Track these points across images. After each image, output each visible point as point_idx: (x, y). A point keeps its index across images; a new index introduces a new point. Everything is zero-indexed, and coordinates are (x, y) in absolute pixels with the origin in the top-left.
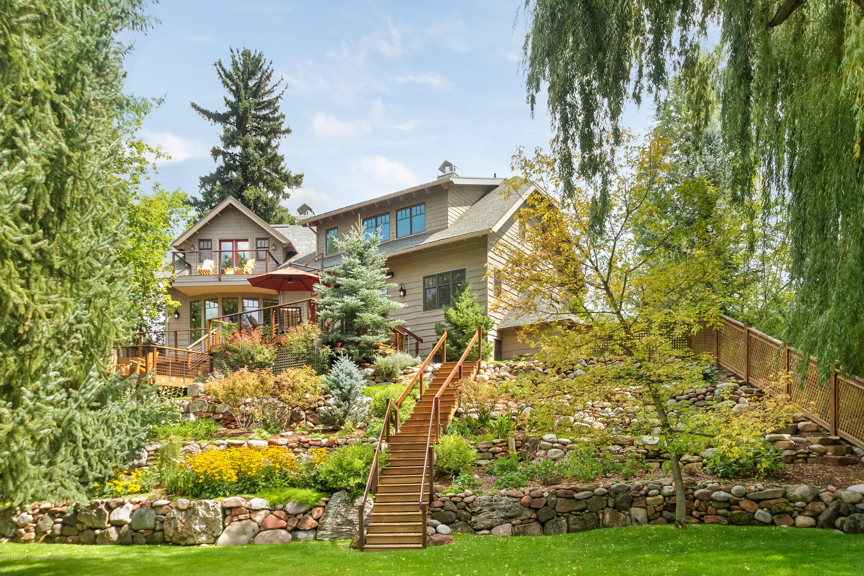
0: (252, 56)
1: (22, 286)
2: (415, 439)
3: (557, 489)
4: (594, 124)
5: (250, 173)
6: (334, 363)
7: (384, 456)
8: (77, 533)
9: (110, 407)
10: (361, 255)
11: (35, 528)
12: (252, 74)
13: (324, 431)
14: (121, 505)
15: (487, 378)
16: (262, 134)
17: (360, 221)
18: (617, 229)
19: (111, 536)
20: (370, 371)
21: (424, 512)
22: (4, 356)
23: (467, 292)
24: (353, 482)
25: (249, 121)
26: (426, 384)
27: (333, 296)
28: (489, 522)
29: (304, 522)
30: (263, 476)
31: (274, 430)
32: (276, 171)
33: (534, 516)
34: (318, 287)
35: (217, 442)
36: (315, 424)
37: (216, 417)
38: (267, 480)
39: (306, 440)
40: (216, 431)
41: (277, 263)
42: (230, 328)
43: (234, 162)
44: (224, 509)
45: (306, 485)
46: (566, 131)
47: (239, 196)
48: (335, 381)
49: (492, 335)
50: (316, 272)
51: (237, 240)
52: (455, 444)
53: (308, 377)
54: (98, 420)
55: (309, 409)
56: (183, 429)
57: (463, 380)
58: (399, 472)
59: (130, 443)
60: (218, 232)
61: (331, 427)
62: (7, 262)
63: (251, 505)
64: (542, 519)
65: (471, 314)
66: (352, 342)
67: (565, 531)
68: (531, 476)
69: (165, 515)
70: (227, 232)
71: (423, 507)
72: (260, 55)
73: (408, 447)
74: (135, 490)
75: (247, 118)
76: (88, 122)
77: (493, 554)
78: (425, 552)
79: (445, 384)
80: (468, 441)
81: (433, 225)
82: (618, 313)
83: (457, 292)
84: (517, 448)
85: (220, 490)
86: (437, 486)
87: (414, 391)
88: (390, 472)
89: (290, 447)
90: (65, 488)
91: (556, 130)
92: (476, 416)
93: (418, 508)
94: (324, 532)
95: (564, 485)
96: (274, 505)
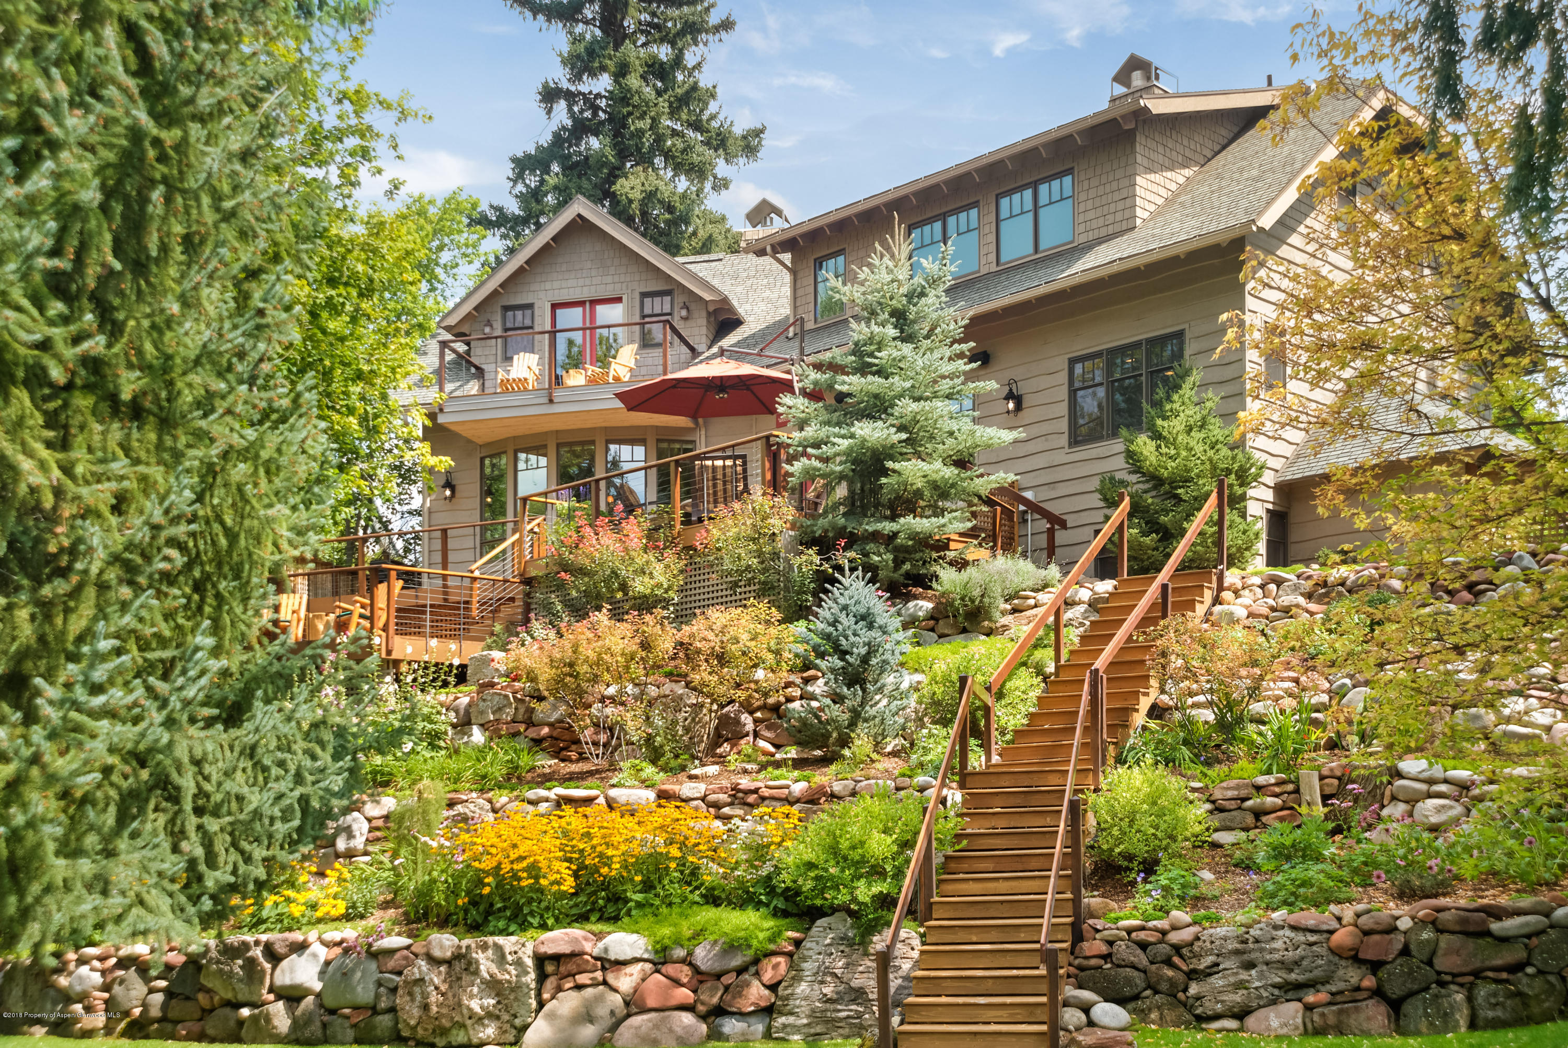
1: (49, 445)
2: (1035, 780)
3: (1439, 910)
5: (632, 135)
6: (826, 591)
7: (952, 825)
8: (198, 1015)
9: (259, 715)
10: (899, 317)
11: (106, 1002)
13: (799, 764)
14: (300, 948)
15: (1241, 613)
16: (663, 40)
17: (899, 230)
19: (276, 1022)
20: (923, 606)
21: (1053, 968)
22: (9, 608)
23: (1187, 390)
24: (865, 891)
25: (631, 11)
26: (1072, 636)
27: (828, 423)
28: (1238, 997)
29: (739, 994)
30: (638, 878)
31: (674, 763)
32: (697, 126)
33: (1369, 982)
34: (791, 403)
35: (531, 794)
36: (778, 747)
37: (532, 733)
38: (647, 886)
39: (753, 786)
40: (532, 769)
41: (692, 349)
42: (570, 516)
43: (595, 114)
44: (540, 960)
45: (745, 900)
47: (603, 193)
48: (827, 637)
49: (1259, 501)
50: (787, 366)
51: (594, 302)
52: (1146, 789)
53: (760, 628)
54: (232, 748)
55: (763, 707)
56: (453, 764)
57: (1172, 620)
58: (990, 866)
59: (304, 800)
60: (548, 285)
61: (818, 753)
62: (15, 391)
63: (606, 950)
64: (1393, 991)
65: (1199, 448)
66: (875, 536)
67: (1463, 1023)
68: (1365, 874)
69: (399, 973)
70: (571, 283)
71: (1049, 957)
73: (1018, 801)
74: (334, 913)
75: (626, 4)
79: (1121, 634)
80: (1182, 782)
81: (1094, 224)
83: (1161, 393)
84: (1325, 798)
85: (532, 913)
86: (1092, 900)
87: (1039, 654)
88: (965, 866)
89: (710, 805)
90: (149, 910)
92: (1209, 715)
93: (1036, 959)
94: (791, 1020)
95: (1462, 899)
96: (665, 948)
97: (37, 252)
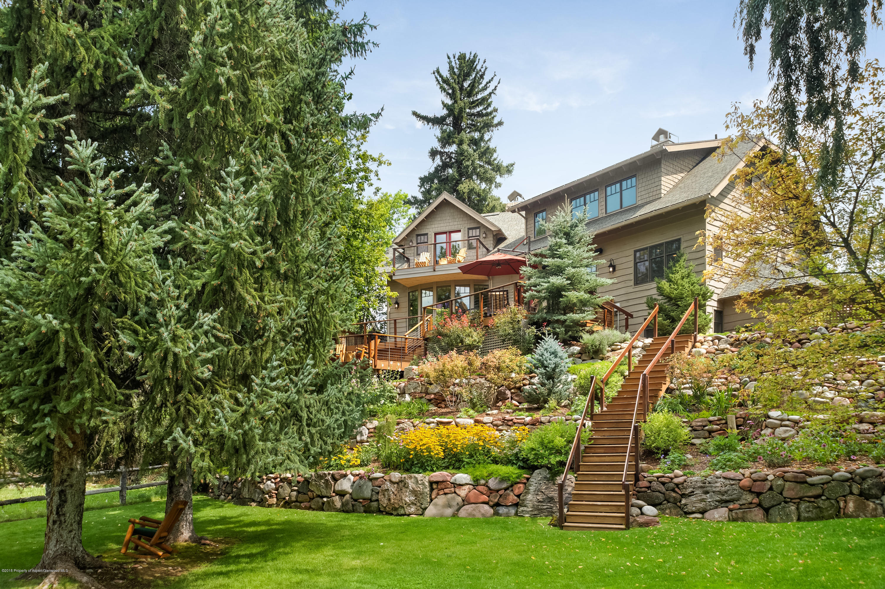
0: (467, 58)
2: (621, 417)
3: (785, 472)
4: (825, 63)
5: (465, 168)
6: (539, 343)
7: (587, 434)
8: (308, 500)
9: (329, 390)
10: (567, 235)
11: (276, 495)
12: (468, 75)
13: (528, 410)
14: (345, 476)
15: (704, 352)
16: (476, 131)
17: (567, 201)
18: (861, 177)
19: (336, 504)
20: (576, 349)
21: (627, 491)
23: (682, 262)
24: (554, 460)
25: (464, 119)
26: (635, 360)
27: (539, 277)
28: (701, 505)
29: (506, 498)
30: (467, 453)
31: (481, 409)
32: (489, 163)
33: (756, 500)
34: (525, 270)
35: (428, 420)
36: (520, 403)
37: (428, 397)
38: (471, 456)
39: (511, 418)
40: (428, 411)
41: (487, 249)
42: (441, 314)
43: (451, 160)
44: (431, 483)
45: (508, 462)
46: (788, 76)
47: (454, 190)
48: (539, 361)
49: (711, 306)
50: (523, 255)
51: (451, 232)
52: (665, 422)
53: (514, 357)
54: (320, 402)
55: (515, 388)
56: (399, 409)
57: (676, 354)
58: (602, 451)
59: (345, 421)
60: (433, 226)
61: (536, 406)
62: (244, 271)
63: (455, 480)
64: (766, 504)
65: (687, 286)
66: (558, 321)
67: (795, 519)
68: (754, 457)
69: (380, 487)
70: (442, 225)
71: (626, 487)
72: (474, 56)
73: (614, 425)
74: (356, 464)
75: (462, 117)
76: (307, 144)
77: (703, 540)
78: (627, 534)
79: (655, 359)
80: (679, 419)
81: (645, 197)
82: (863, 273)
83: (671, 263)
84: (738, 426)
85: (428, 466)
86: (643, 465)
87: (622, 368)
88: (593, 451)
89: (494, 425)
90: (291, 461)
91: (775, 78)
92: (690, 392)
93: (621, 488)
94: (525, 509)
95: (795, 468)
96: (477, 480)
97: (251, 219)
